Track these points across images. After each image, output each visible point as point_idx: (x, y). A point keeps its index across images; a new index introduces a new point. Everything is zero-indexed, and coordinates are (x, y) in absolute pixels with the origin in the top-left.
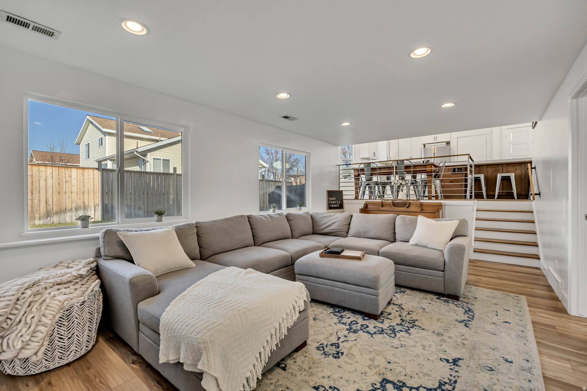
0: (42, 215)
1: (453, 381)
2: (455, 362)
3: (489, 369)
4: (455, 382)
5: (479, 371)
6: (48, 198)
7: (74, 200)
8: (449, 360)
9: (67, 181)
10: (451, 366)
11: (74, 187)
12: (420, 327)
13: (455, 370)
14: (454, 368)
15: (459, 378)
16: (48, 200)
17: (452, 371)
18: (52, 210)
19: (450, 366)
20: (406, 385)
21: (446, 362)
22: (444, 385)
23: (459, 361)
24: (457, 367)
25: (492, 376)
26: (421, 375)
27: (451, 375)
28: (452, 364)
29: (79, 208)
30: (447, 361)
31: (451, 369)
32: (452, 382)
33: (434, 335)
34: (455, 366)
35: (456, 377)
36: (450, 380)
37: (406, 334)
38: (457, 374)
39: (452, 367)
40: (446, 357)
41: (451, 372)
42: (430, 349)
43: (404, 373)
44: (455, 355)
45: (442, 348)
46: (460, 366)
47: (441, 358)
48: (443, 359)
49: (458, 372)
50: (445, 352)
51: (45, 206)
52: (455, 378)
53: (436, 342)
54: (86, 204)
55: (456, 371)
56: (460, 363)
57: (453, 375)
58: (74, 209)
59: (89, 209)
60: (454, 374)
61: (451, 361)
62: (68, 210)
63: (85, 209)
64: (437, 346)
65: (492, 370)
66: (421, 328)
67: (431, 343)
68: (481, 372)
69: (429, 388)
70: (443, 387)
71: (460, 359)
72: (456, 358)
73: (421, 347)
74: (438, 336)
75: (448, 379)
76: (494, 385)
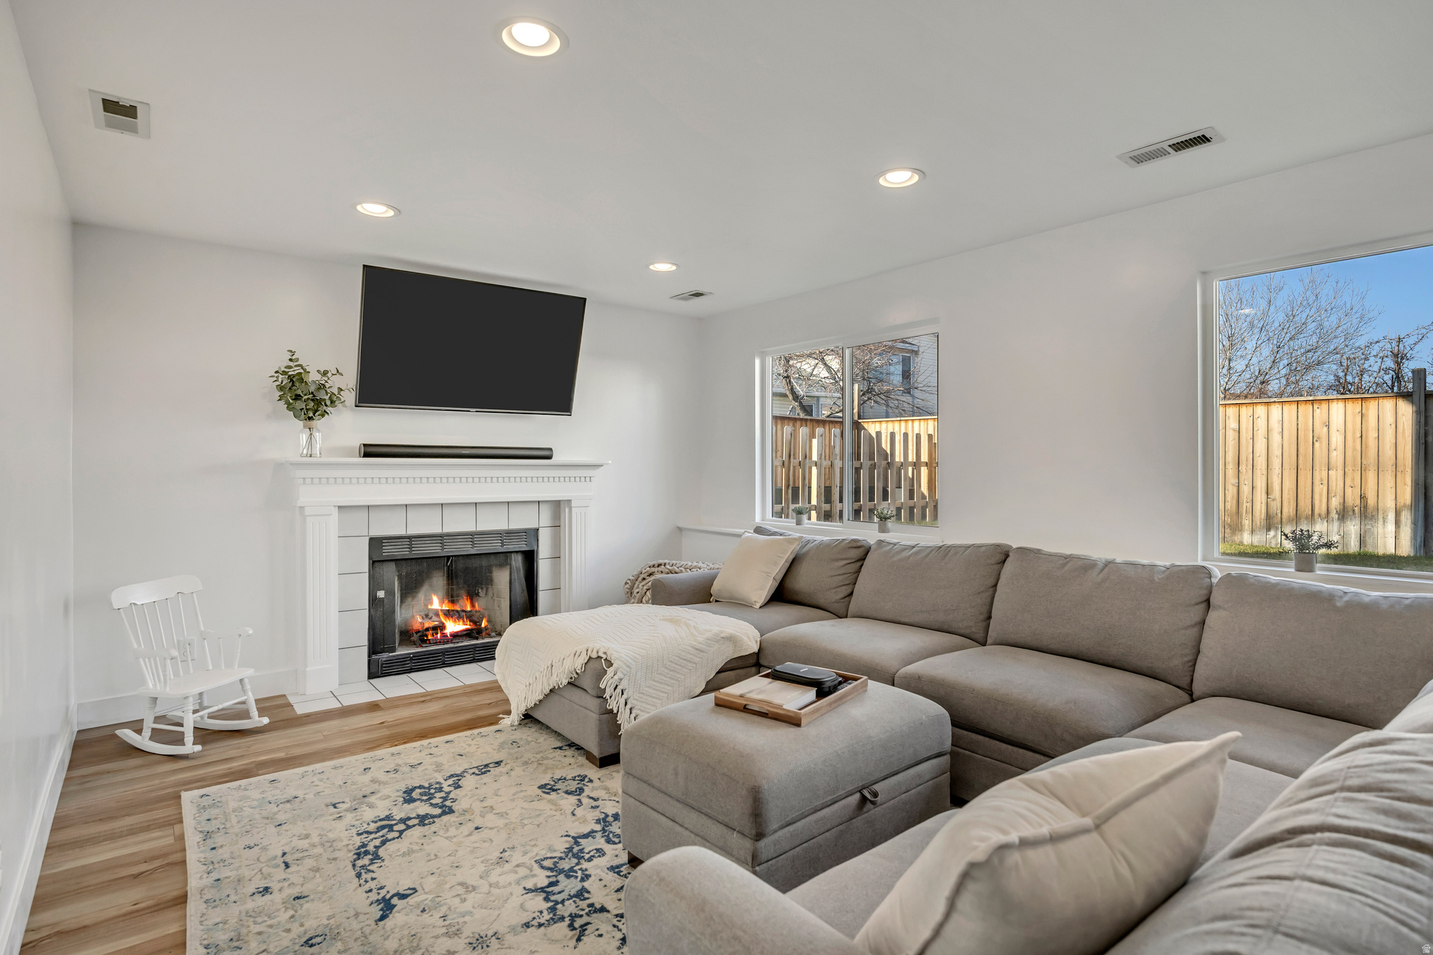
0: (1258, 523)
1: (363, 874)
2: (387, 907)
3: (313, 941)
4: (359, 876)
5: (332, 921)
6: (1272, 483)
7: (1334, 488)
8: (399, 899)
9: (1319, 438)
10: (386, 893)
11: (1335, 453)
12: (540, 925)
13: (375, 891)
14: (379, 894)
15: (358, 885)
16: (1272, 487)
17: (379, 886)
18: (1279, 511)
19: (388, 892)
20: (420, 826)
21: (401, 892)
22: (372, 860)
23: (381, 912)
24: (376, 899)
25: (302, 929)
26: (415, 847)
27: (373, 879)
28: (388, 897)
29: (1351, 513)
30: (403, 897)
31: (381, 888)
32: (362, 871)
33: (488, 929)
34: (380, 897)
35: (364, 883)
36: (369, 871)
37: (536, 884)
38: (367, 887)
39: (383, 892)
40: (412, 900)
41: (377, 883)
42: (454, 893)
43: (441, 833)
44: (397, 918)
45: (437, 915)
46: (372, 903)
47: (416, 891)
48: (411, 894)
49: (367, 892)
50: (421, 909)
51: (1264, 501)
52: (364, 880)
53: (464, 917)
54: (1371, 501)
55: (371, 891)
56: (376, 911)
57: (370, 882)
58: (1334, 515)
59: (1380, 516)
60: (372, 885)
61: (395, 901)
62: (1320, 515)
63: (1366, 517)
64: (449, 908)
65: (306, 942)
66: (535, 923)
67: (468, 906)
68: (326, 922)
69: (388, 843)
70: (370, 857)
71: (382, 918)
72: (391, 913)
73: (471, 882)
74: (477, 936)
75: (373, 872)
76: (293, 917)
